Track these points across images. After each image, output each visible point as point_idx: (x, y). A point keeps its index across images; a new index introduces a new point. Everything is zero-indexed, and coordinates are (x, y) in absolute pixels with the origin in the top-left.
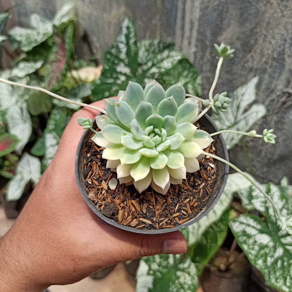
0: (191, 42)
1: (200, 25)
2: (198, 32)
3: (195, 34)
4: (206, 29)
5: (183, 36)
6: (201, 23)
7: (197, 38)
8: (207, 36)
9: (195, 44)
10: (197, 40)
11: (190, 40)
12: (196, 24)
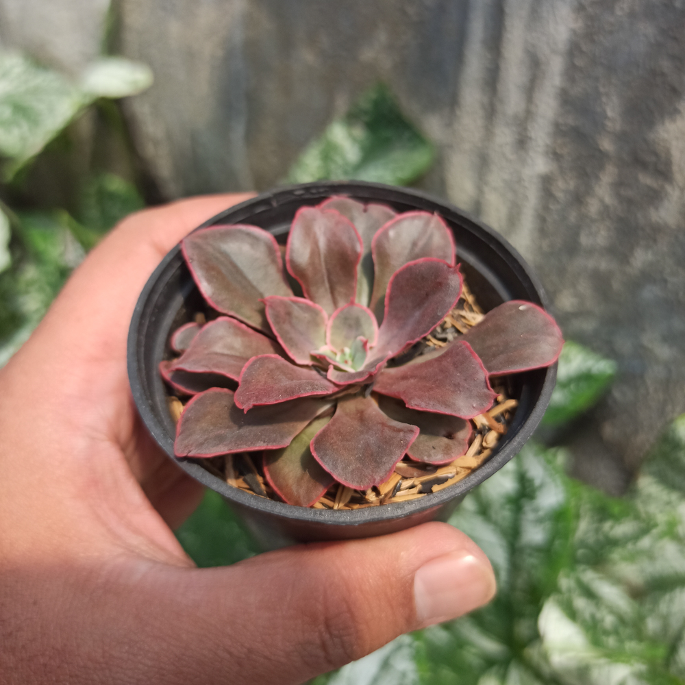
0: (530, 138)
1: (571, 72)
2: (565, 99)
3: (547, 106)
4: (602, 90)
5: (491, 112)
6: (579, 62)
7: (557, 125)
8: (606, 117)
9: (547, 146)
10: (559, 130)
11: (525, 129)
12: (555, 67)
